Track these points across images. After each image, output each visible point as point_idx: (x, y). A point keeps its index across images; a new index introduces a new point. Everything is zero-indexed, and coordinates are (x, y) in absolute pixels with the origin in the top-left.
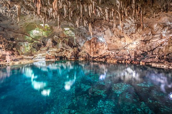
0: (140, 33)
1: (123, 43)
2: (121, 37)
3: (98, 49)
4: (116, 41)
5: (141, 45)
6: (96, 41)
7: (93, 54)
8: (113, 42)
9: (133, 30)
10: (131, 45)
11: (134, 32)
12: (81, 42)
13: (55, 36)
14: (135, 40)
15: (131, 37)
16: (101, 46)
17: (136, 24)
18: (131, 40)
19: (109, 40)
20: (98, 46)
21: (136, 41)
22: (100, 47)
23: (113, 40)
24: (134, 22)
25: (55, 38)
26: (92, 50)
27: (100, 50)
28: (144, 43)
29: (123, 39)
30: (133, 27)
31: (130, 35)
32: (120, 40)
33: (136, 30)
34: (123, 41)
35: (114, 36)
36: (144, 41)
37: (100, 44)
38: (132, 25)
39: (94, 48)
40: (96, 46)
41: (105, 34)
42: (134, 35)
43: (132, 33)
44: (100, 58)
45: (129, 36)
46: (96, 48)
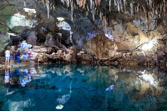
0: (159, 31)
1: (136, 42)
2: (134, 34)
3: (106, 49)
4: (128, 39)
5: (159, 45)
6: (103, 38)
7: (101, 56)
8: (124, 41)
9: (152, 27)
10: (145, 44)
11: (153, 29)
12: (78, 40)
13: (43, 28)
14: (152, 38)
15: (148, 35)
16: (111, 45)
17: (157, 21)
18: (148, 38)
19: (119, 38)
20: (107, 46)
21: (153, 40)
22: (109, 47)
23: (123, 38)
24: (155, 18)
25: (41, 31)
26: (100, 51)
27: (110, 51)
28: (163, 42)
29: (136, 37)
30: (152, 23)
31: (147, 33)
32: (133, 39)
33: (155, 27)
34: (136, 39)
35: (126, 33)
36: (162, 40)
37: (109, 43)
38: (152, 20)
39: (102, 49)
40: (104, 45)
41: (114, 29)
42: (151, 32)
43: (150, 30)
44: (111, 61)
45: (145, 34)
46: (104, 48)
